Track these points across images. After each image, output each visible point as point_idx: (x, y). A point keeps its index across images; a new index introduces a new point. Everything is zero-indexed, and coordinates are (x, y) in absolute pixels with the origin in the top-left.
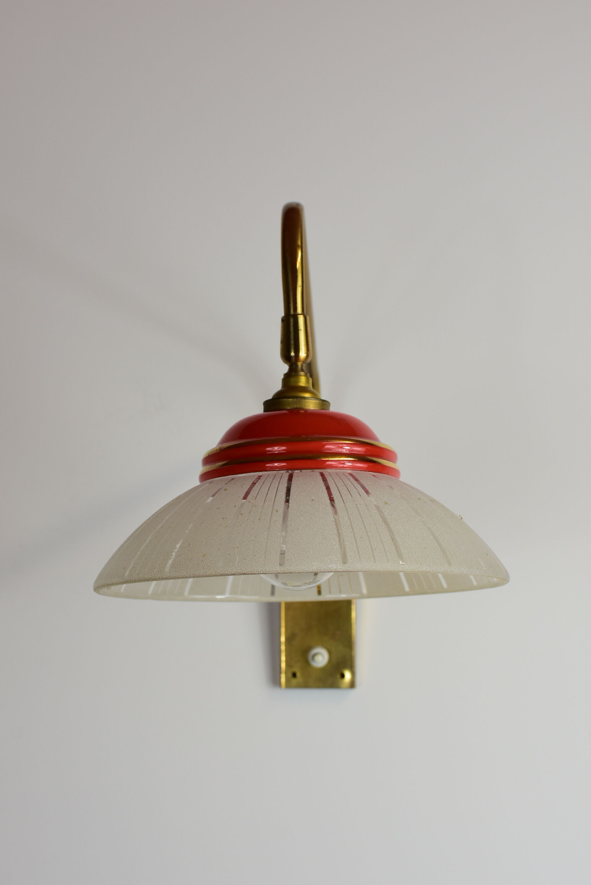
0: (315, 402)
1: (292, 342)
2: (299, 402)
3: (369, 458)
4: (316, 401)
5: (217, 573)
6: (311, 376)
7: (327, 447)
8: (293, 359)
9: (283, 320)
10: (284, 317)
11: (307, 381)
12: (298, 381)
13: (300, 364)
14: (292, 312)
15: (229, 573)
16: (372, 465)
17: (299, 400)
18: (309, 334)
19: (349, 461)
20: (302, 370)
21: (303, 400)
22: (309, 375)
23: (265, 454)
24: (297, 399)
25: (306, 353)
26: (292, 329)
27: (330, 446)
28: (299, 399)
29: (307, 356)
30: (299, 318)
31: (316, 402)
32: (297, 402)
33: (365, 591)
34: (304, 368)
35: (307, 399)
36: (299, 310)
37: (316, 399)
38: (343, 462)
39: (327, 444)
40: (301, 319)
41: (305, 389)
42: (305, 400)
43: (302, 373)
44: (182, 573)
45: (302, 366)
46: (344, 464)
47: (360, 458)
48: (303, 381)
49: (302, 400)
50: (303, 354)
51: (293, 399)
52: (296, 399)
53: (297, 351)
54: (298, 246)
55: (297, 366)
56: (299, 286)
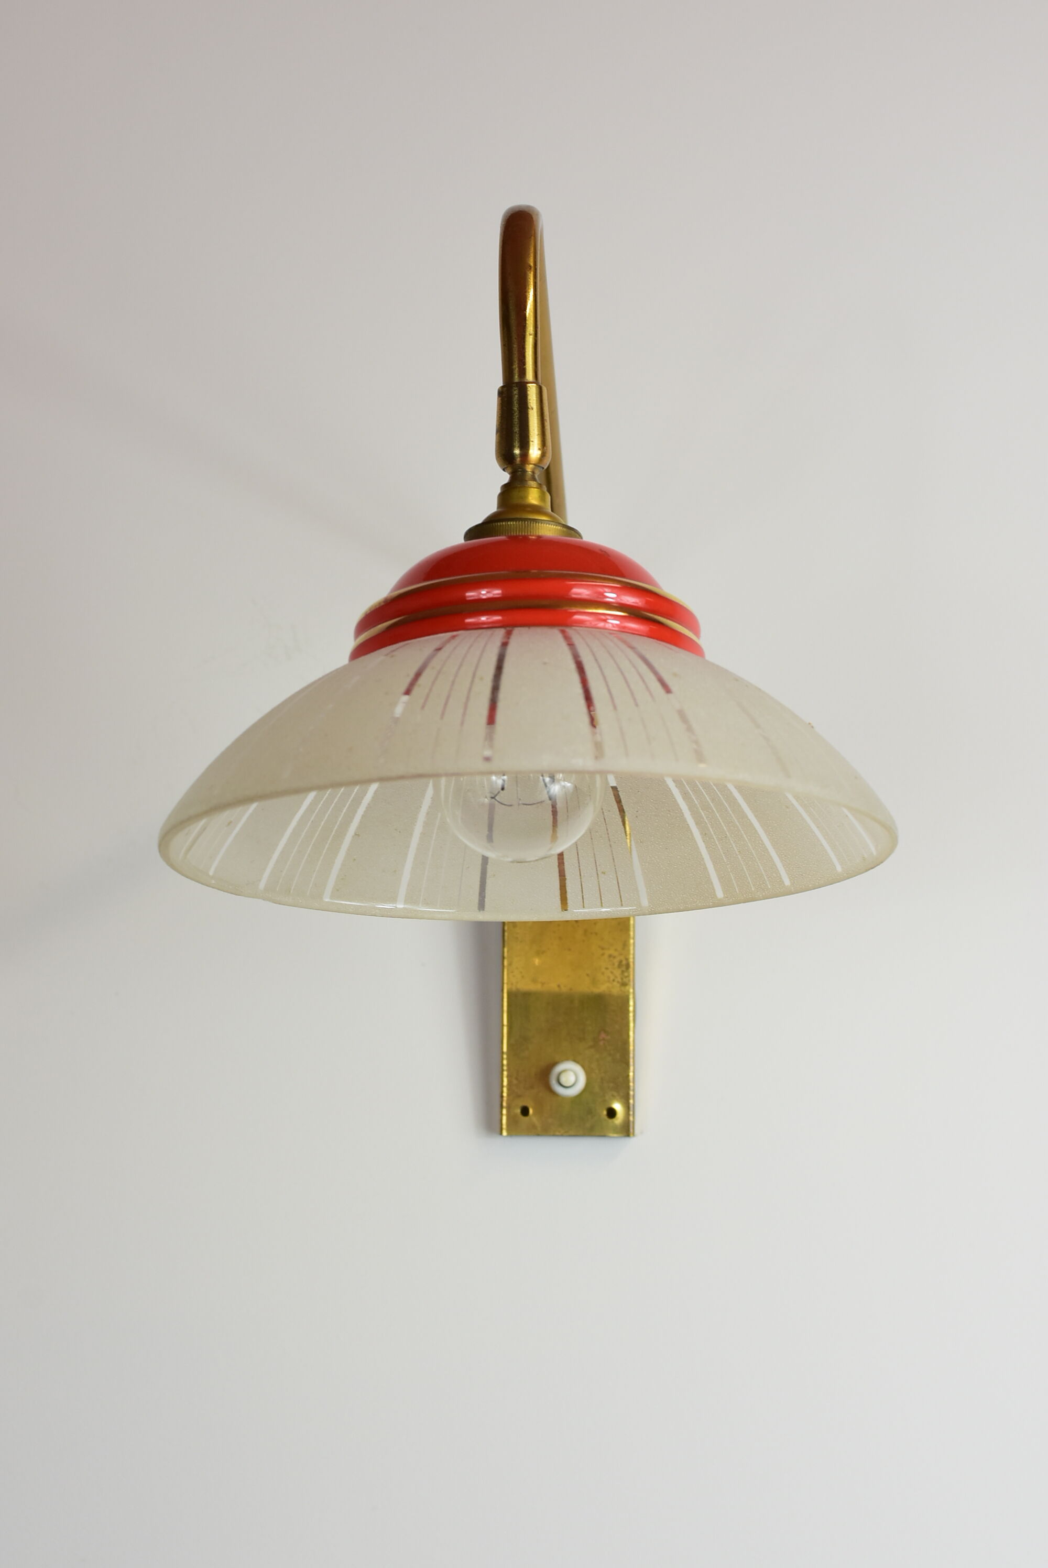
0: (555, 529)
1: (516, 429)
2: (526, 528)
3: (648, 615)
4: (557, 527)
6: (549, 491)
7: (575, 590)
8: (518, 459)
9: (501, 393)
10: (502, 387)
11: (542, 498)
12: (526, 497)
13: (529, 468)
14: (516, 379)
16: (654, 627)
17: (526, 525)
18: (547, 417)
19: (615, 617)
20: (534, 479)
21: (534, 524)
22: (545, 488)
23: (465, 601)
24: (523, 522)
25: (539, 449)
26: (516, 407)
27: (581, 591)
28: (526, 522)
29: (543, 455)
30: (529, 389)
31: (557, 529)
32: (523, 528)
33: (645, 902)
34: (536, 476)
35: (542, 523)
36: (530, 376)
37: (557, 524)
38: (603, 617)
39: (575, 586)
40: (532, 390)
41: (537, 510)
42: (537, 524)
43: (533, 483)
45: (533, 472)
46: (605, 621)
47: (634, 613)
48: (533, 496)
49: (532, 524)
50: (534, 452)
51: (516, 522)
52: (520, 522)
53: (525, 445)
54: (530, 266)
55: (524, 471)
56: (530, 335)
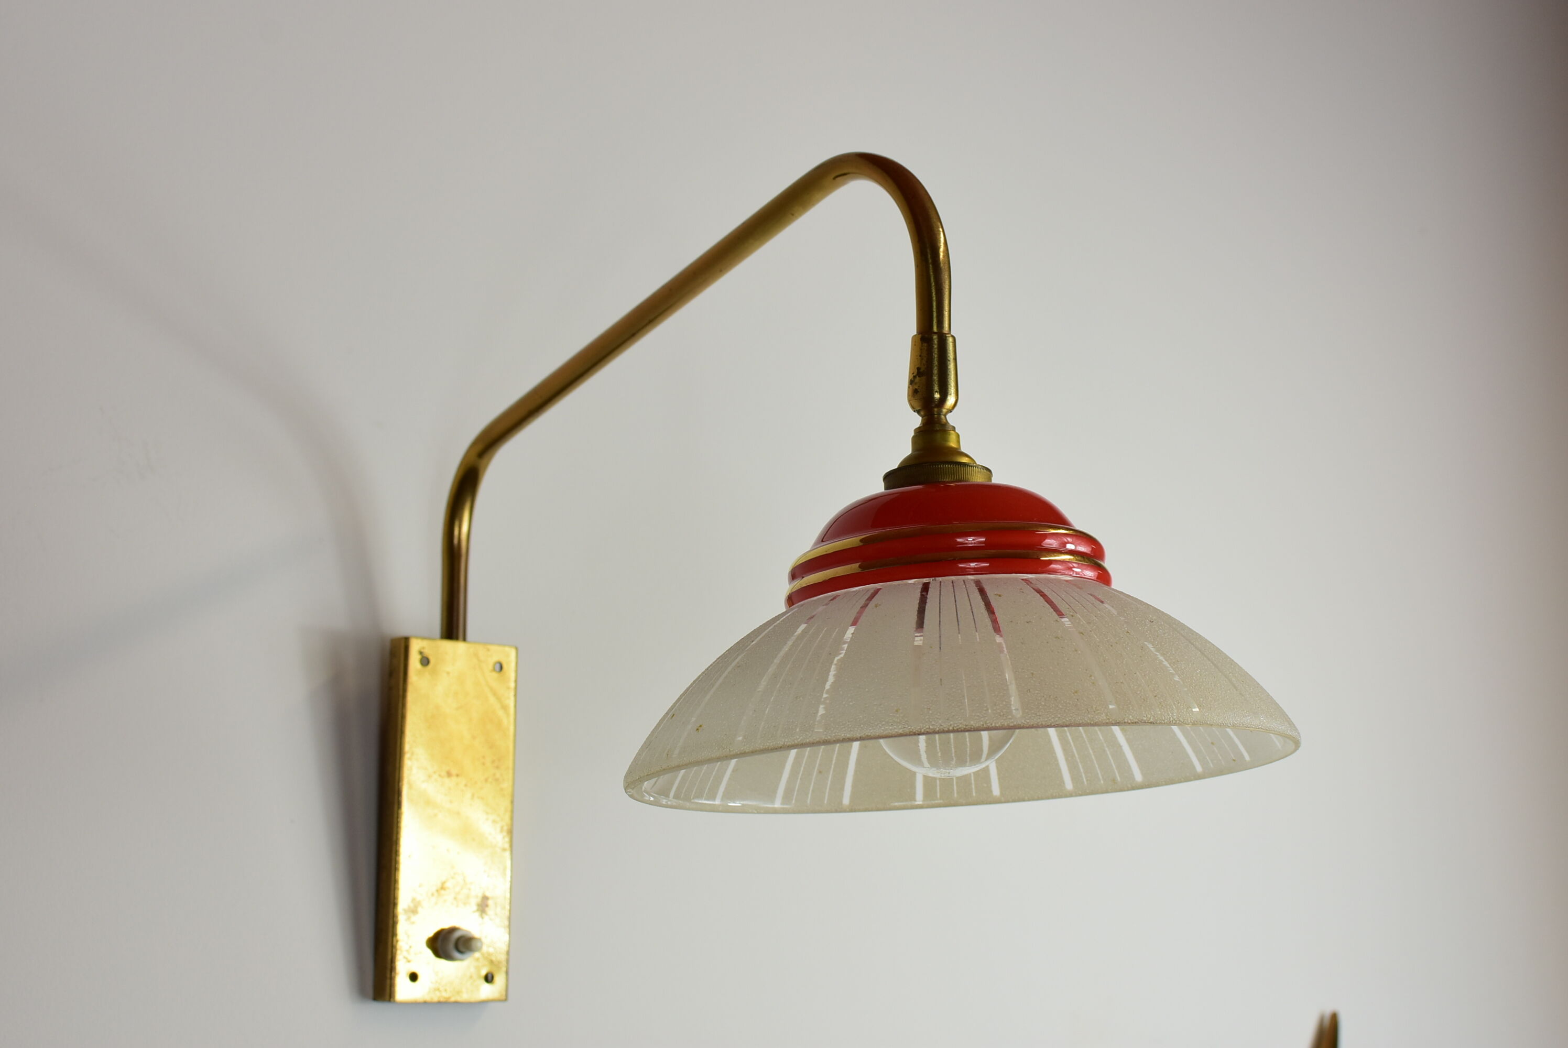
5: (1111, 720)
15: (1129, 722)
44: (1050, 718)
